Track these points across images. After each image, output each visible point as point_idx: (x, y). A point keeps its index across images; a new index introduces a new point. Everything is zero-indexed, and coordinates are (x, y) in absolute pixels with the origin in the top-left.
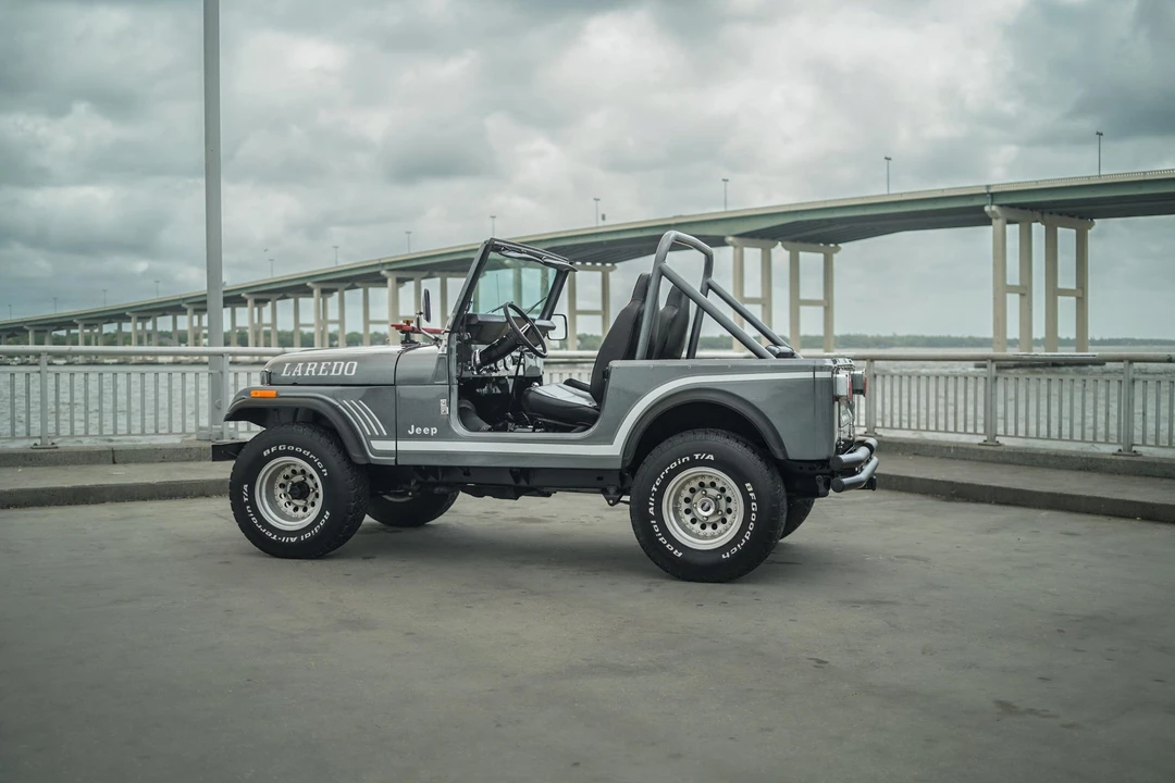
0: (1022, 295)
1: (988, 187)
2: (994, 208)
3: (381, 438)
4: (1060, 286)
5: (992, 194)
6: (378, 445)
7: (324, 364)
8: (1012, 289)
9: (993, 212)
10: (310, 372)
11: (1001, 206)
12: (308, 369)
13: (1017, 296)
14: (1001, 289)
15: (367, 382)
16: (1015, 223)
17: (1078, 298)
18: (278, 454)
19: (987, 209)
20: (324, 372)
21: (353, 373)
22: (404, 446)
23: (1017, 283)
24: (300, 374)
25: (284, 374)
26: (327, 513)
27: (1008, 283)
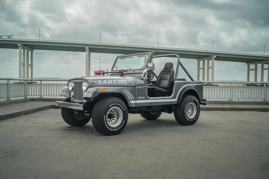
3: (132, 100)
6: (132, 102)
7: (114, 81)
10: (110, 83)
12: (109, 82)
15: (129, 86)
18: (113, 106)
20: (116, 83)
21: (126, 83)
22: (138, 102)
24: (106, 83)
25: (100, 83)
26: (124, 121)
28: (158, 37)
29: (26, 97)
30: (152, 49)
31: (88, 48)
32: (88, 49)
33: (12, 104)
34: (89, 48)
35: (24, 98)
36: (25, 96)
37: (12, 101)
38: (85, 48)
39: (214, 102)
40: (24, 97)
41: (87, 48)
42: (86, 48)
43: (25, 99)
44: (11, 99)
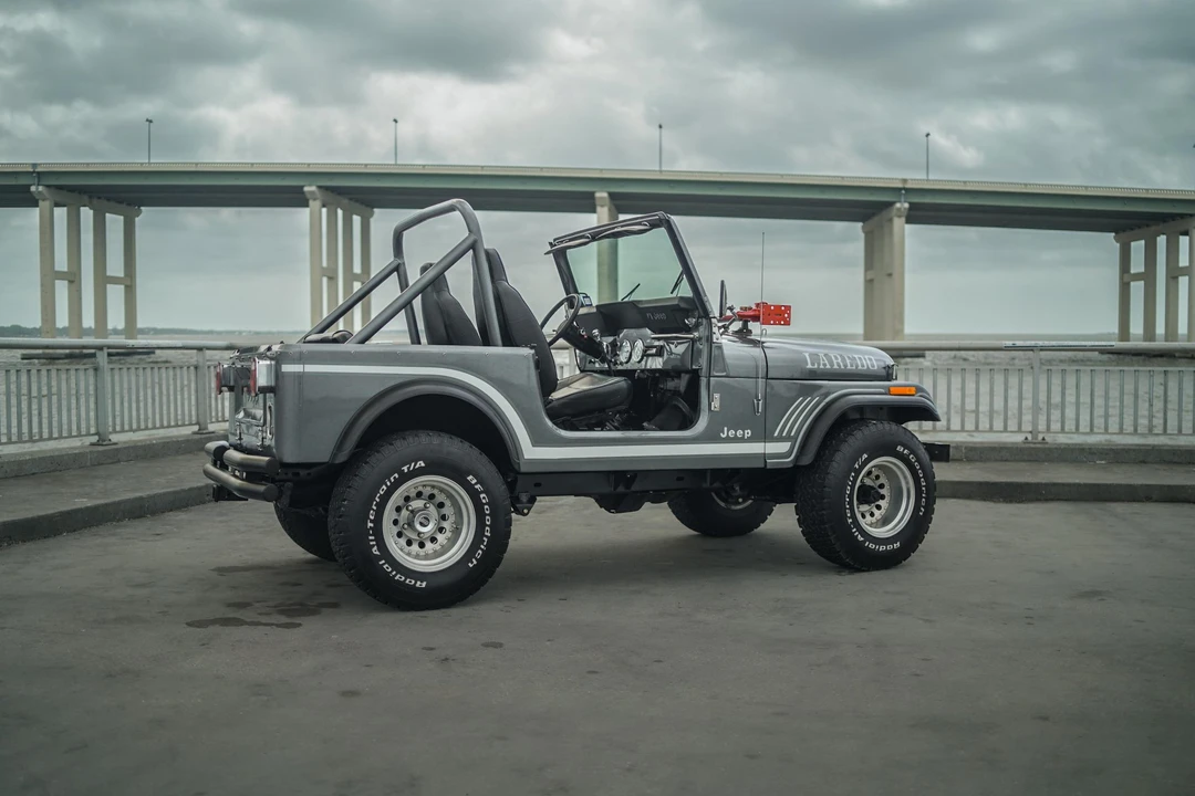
0: (71, 282)
1: (34, 165)
2: (41, 188)
4: (109, 274)
5: (39, 173)
8: (61, 276)
9: (40, 192)
11: (48, 186)
13: (66, 282)
14: (49, 276)
16: (64, 206)
17: (127, 287)
19: (33, 189)
23: (66, 270)
27: (57, 269)
28: (928, 135)
29: (203, 426)
30: (900, 189)
31: (605, 195)
32: (607, 201)
33: (119, 461)
34: (612, 196)
35: (194, 433)
36: (198, 423)
37: (117, 449)
38: (591, 196)
39: (1134, 450)
40: (196, 428)
41: (601, 195)
42: (598, 195)
43: (199, 436)
44: (114, 438)
